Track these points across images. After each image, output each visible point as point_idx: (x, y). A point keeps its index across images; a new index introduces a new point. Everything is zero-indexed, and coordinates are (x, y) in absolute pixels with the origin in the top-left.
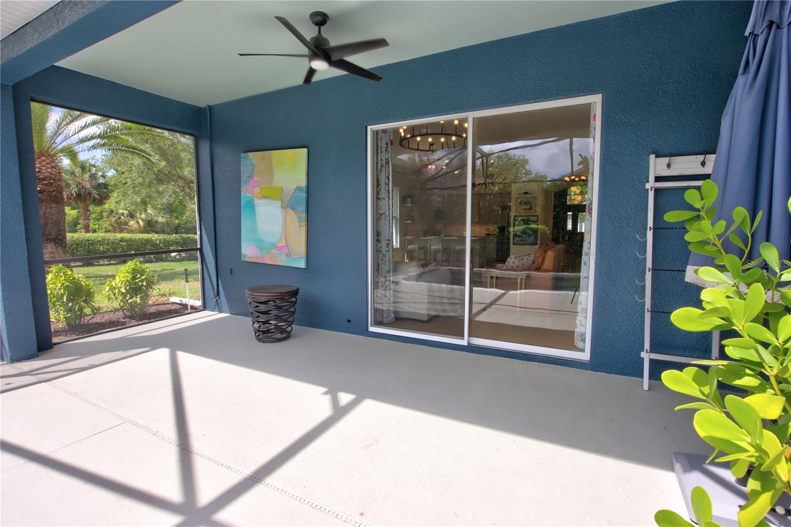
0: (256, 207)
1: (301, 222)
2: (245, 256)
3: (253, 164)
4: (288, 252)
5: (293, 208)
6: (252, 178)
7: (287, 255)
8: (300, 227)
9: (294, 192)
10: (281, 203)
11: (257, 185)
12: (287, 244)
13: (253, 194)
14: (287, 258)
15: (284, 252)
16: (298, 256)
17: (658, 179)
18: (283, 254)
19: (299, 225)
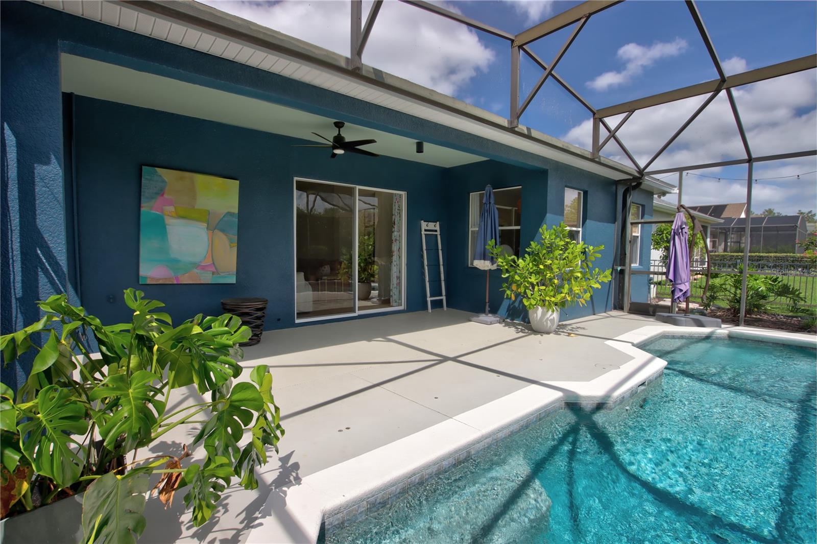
0: (167, 226)
1: (232, 243)
2: (146, 278)
3: (164, 181)
4: (215, 270)
5: (222, 230)
6: (163, 195)
7: (213, 273)
8: (231, 247)
9: (224, 217)
10: (206, 225)
11: (170, 203)
12: (214, 263)
13: (162, 212)
14: (214, 276)
15: (210, 271)
16: (228, 273)
17: (426, 230)
18: (209, 272)
19: (230, 245)
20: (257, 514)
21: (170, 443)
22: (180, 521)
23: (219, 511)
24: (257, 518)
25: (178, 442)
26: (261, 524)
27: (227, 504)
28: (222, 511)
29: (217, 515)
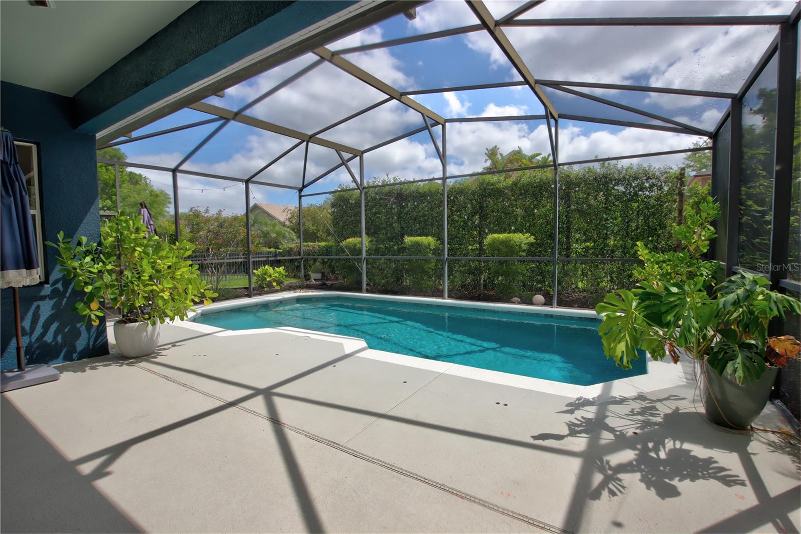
20: (618, 399)
21: (652, 489)
22: (663, 420)
23: (637, 412)
24: (619, 399)
25: (643, 486)
26: (620, 396)
27: (630, 412)
28: (635, 410)
29: (639, 411)
